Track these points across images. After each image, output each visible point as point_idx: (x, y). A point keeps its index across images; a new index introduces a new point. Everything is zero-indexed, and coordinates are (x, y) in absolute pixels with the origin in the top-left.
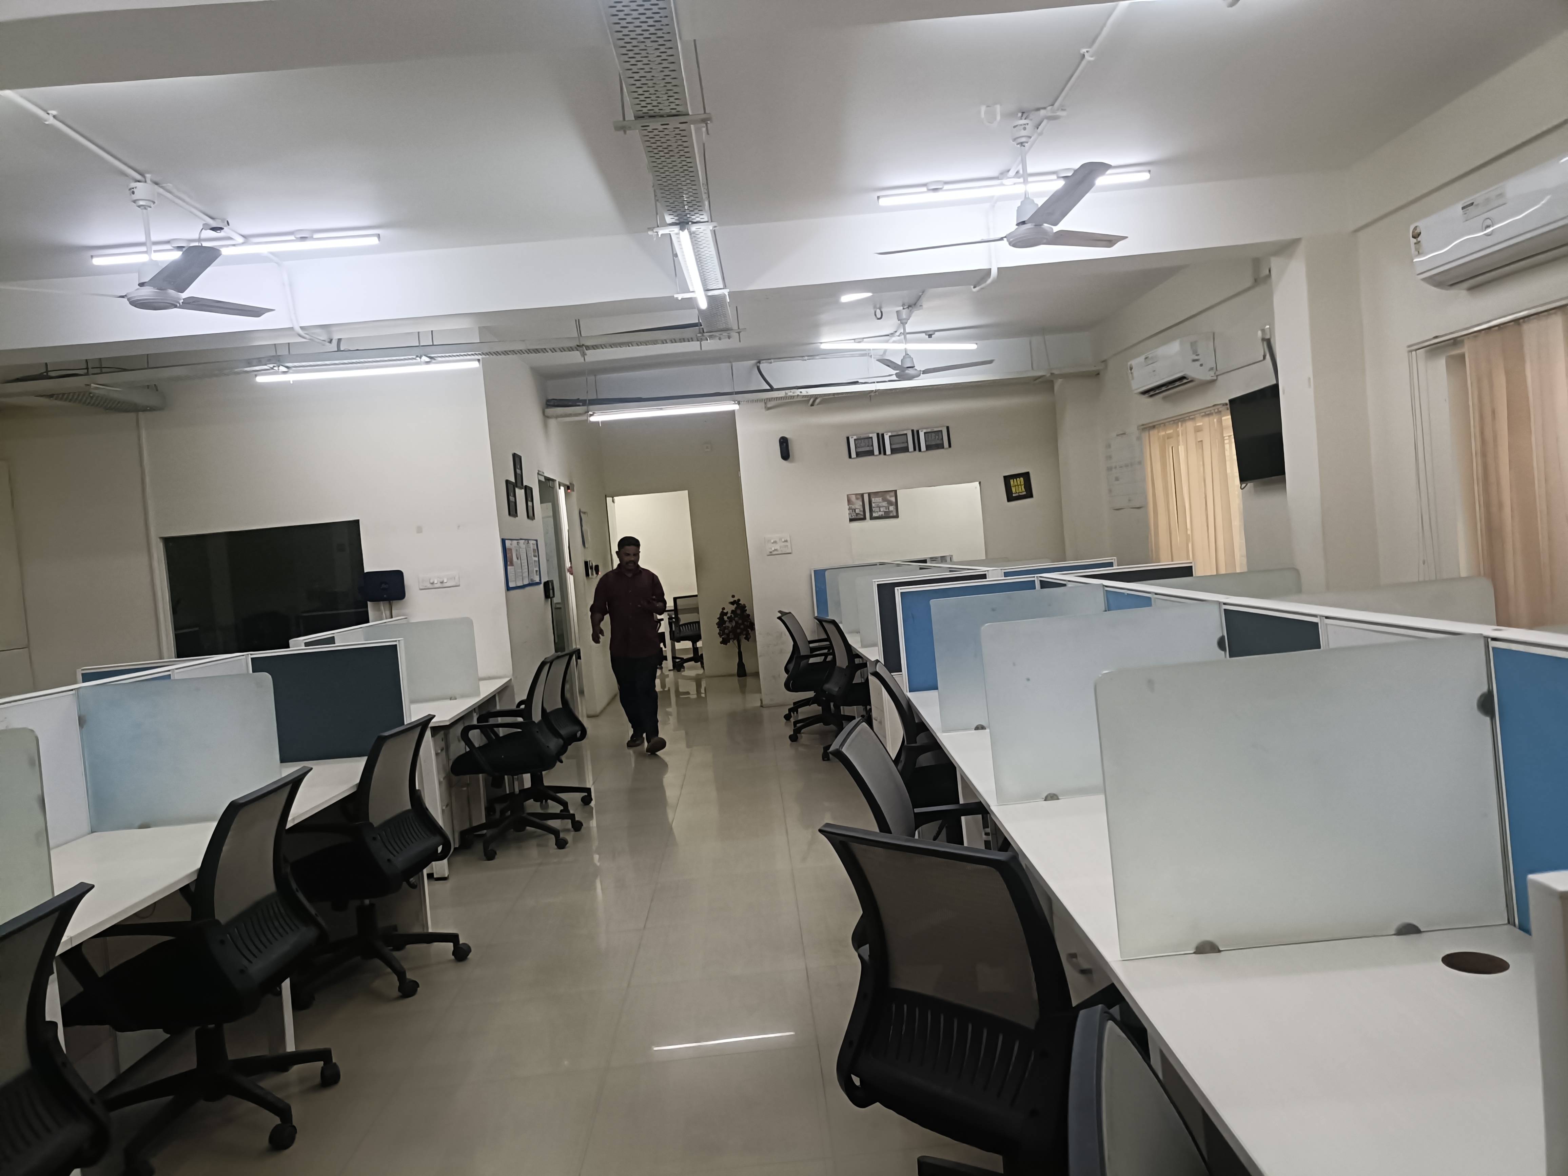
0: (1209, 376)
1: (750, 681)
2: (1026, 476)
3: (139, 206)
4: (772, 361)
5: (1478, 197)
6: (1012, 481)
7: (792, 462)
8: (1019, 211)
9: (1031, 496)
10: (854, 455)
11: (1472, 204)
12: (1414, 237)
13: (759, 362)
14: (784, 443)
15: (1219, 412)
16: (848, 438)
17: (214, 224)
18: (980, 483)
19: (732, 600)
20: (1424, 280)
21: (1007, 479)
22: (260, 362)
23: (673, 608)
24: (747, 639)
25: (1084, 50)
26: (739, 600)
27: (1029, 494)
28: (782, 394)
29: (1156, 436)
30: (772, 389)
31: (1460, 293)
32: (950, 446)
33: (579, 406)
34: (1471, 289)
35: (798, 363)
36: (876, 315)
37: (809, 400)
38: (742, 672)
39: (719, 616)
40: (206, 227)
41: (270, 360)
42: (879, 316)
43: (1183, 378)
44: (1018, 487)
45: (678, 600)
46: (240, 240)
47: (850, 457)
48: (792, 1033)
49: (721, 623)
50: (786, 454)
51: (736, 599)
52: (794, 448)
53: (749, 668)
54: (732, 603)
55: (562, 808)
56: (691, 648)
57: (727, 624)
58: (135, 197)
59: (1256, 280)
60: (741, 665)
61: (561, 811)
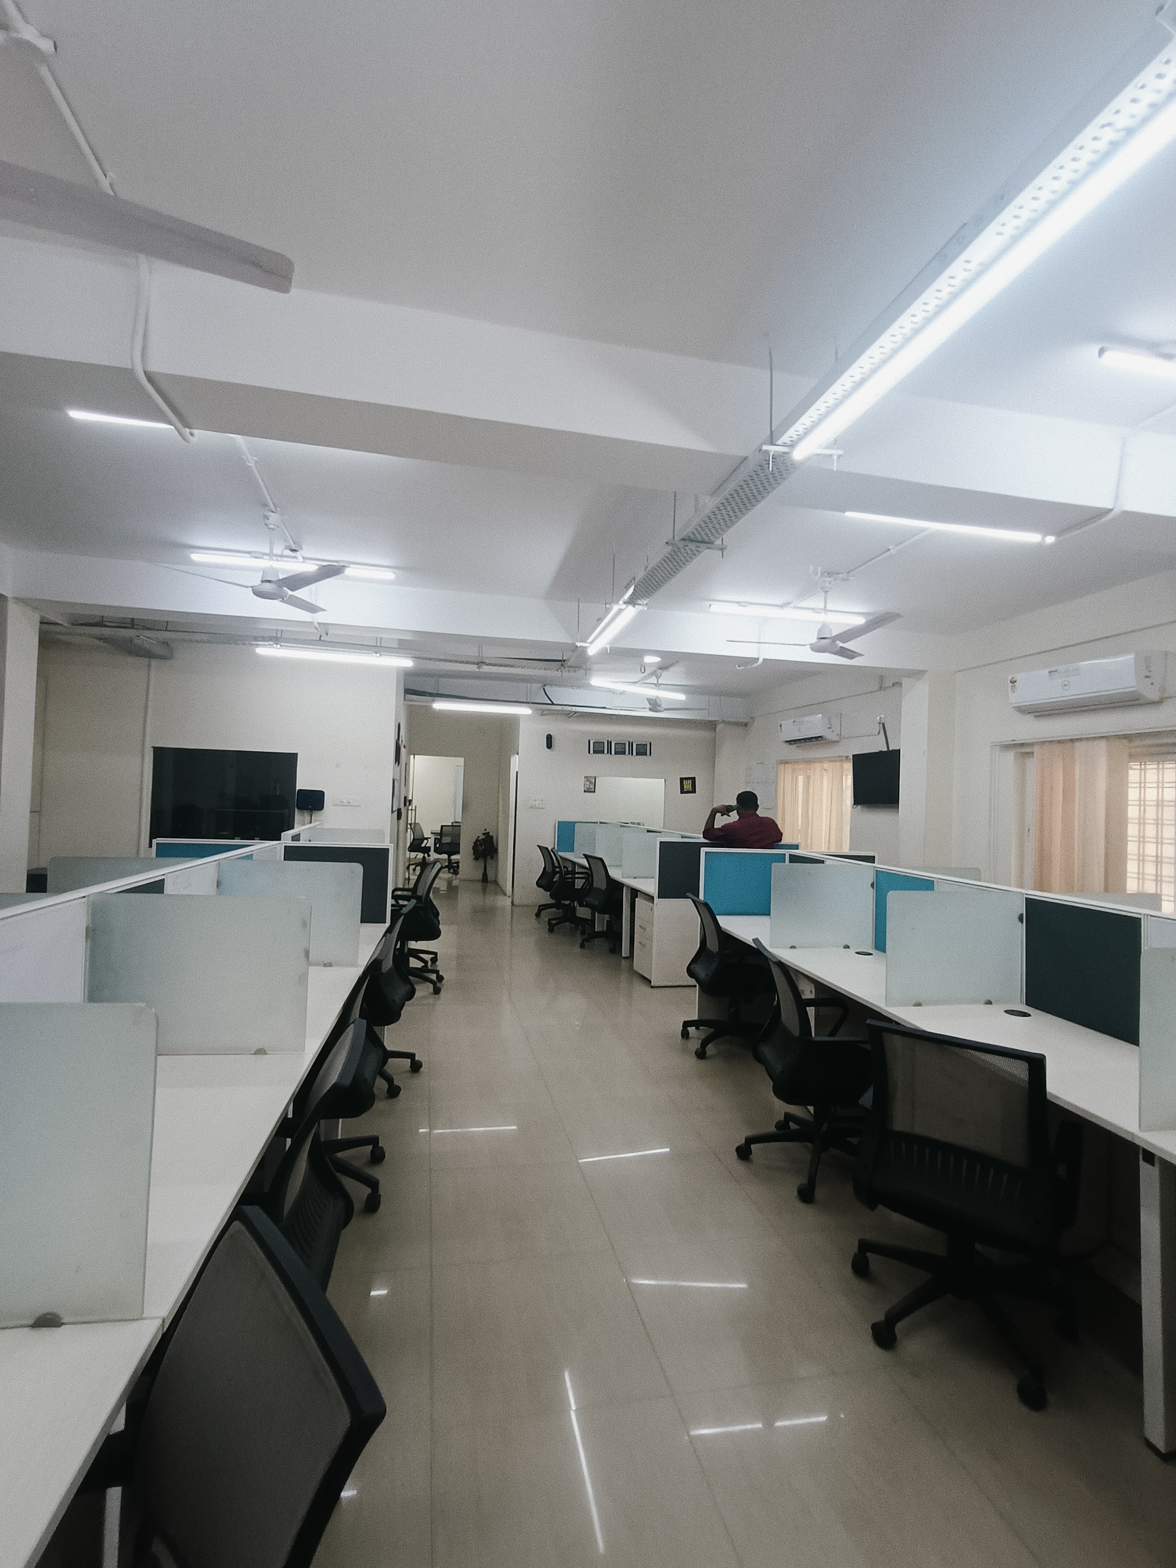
0: (836, 738)
1: (491, 887)
2: (693, 779)
3: (269, 528)
4: (553, 686)
5: (1061, 668)
6: (684, 781)
7: (553, 750)
8: (820, 631)
9: (695, 792)
10: (592, 752)
11: (1056, 671)
12: (1011, 682)
13: (545, 685)
14: (549, 738)
15: (842, 760)
16: (589, 741)
17: (294, 547)
18: (665, 780)
19: (484, 832)
20: (1014, 707)
21: (682, 780)
22: (264, 639)
23: (439, 832)
24: (492, 858)
25: (891, 547)
26: (489, 833)
27: (694, 791)
28: (560, 708)
29: (789, 767)
30: (553, 704)
31: (1030, 718)
32: (650, 754)
33: (427, 696)
34: (1035, 716)
35: (570, 690)
36: (641, 671)
37: (570, 713)
38: (485, 879)
39: (474, 841)
40: (286, 548)
41: (271, 639)
42: (643, 671)
43: (820, 737)
44: (688, 785)
45: (444, 828)
46: (301, 560)
47: (589, 752)
48: (515, 1127)
49: (475, 848)
50: (549, 745)
51: (487, 831)
52: (555, 743)
53: (490, 877)
54: (484, 834)
55: (423, 964)
56: (446, 859)
57: (479, 847)
58: (267, 521)
59: (880, 688)
60: (485, 875)
61: (423, 967)
